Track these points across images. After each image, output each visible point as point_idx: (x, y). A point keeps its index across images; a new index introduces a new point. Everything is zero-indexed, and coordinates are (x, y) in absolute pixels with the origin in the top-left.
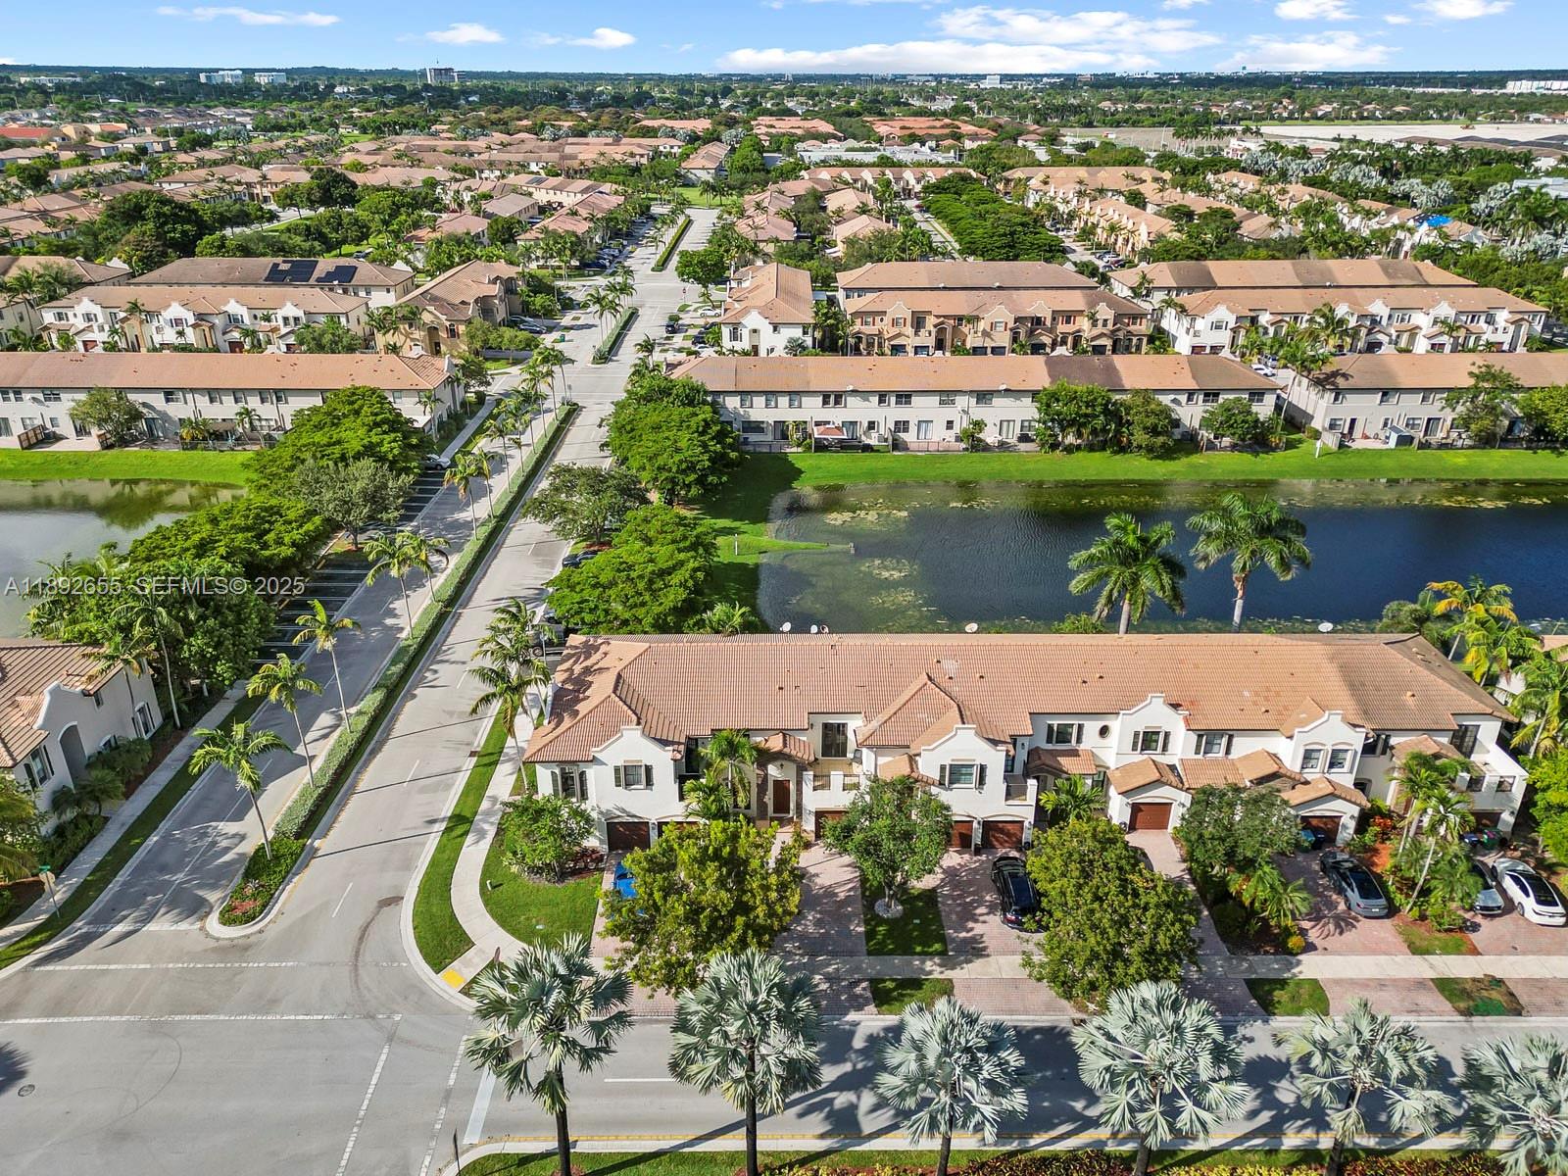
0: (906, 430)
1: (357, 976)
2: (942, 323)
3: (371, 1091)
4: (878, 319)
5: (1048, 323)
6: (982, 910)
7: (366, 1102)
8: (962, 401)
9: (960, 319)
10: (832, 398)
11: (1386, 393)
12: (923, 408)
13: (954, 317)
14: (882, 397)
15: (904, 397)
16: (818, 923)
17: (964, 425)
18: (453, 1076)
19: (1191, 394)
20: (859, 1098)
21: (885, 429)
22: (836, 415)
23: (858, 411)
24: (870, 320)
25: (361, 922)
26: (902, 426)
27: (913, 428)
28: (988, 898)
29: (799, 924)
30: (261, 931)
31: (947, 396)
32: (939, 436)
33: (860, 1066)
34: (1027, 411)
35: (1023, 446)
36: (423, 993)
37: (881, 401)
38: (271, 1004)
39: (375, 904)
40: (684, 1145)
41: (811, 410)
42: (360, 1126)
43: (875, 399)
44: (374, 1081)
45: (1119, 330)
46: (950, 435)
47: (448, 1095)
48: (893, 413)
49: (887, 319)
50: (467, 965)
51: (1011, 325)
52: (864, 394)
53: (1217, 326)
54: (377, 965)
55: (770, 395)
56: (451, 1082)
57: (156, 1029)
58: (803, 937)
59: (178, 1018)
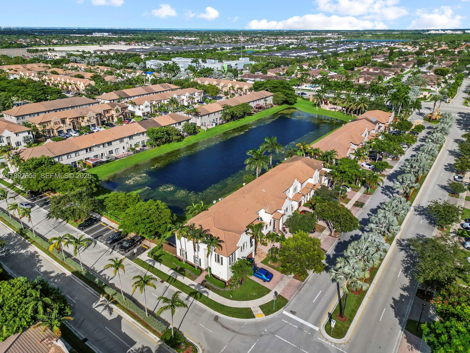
0: (112, 153)
1: (242, 334)
2: (73, 120)
3: (289, 343)
4: (49, 123)
5: (103, 114)
7: (293, 345)
8: (126, 140)
9: (77, 118)
10: (89, 150)
11: (209, 114)
12: (116, 145)
13: (75, 118)
14: (103, 144)
15: (110, 143)
17: (128, 147)
18: (294, 326)
19: (176, 124)
21: (106, 154)
22: (91, 155)
23: (97, 151)
24: (46, 124)
25: (220, 327)
26: (111, 152)
27: (114, 151)
30: (203, 350)
31: (121, 140)
32: (121, 152)
34: (145, 138)
35: (145, 148)
37: (104, 146)
39: (214, 322)
40: (339, 297)
41: (83, 155)
42: (300, 348)
43: (102, 146)
44: (286, 341)
45: (123, 112)
46: (125, 151)
47: (300, 329)
48: (108, 148)
49: (52, 123)
50: (256, 311)
51: (95, 117)
52: (98, 146)
53: (146, 107)
54: (242, 329)
55: (68, 154)
56: (297, 327)
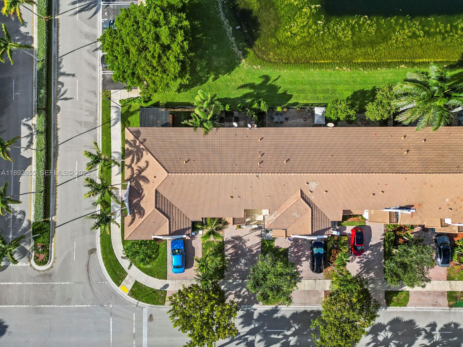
1: (92, 288)
3: (111, 334)
6: (304, 259)
7: (111, 338)
16: (246, 265)
18: (134, 329)
20: (255, 338)
25: (85, 263)
28: (307, 253)
29: (239, 265)
30: (52, 267)
33: (256, 325)
36: (116, 296)
38: (68, 301)
39: (87, 253)
44: (111, 331)
47: (134, 336)
50: (127, 282)
54: (97, 283)
56: (134, 331)
57: (38, 311)
58: (239, 271)
59: (42, 306)
